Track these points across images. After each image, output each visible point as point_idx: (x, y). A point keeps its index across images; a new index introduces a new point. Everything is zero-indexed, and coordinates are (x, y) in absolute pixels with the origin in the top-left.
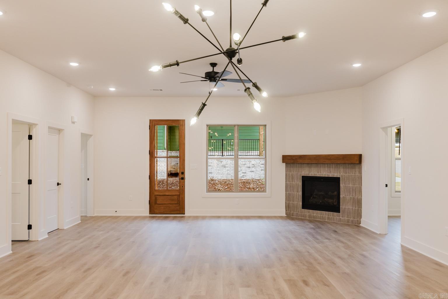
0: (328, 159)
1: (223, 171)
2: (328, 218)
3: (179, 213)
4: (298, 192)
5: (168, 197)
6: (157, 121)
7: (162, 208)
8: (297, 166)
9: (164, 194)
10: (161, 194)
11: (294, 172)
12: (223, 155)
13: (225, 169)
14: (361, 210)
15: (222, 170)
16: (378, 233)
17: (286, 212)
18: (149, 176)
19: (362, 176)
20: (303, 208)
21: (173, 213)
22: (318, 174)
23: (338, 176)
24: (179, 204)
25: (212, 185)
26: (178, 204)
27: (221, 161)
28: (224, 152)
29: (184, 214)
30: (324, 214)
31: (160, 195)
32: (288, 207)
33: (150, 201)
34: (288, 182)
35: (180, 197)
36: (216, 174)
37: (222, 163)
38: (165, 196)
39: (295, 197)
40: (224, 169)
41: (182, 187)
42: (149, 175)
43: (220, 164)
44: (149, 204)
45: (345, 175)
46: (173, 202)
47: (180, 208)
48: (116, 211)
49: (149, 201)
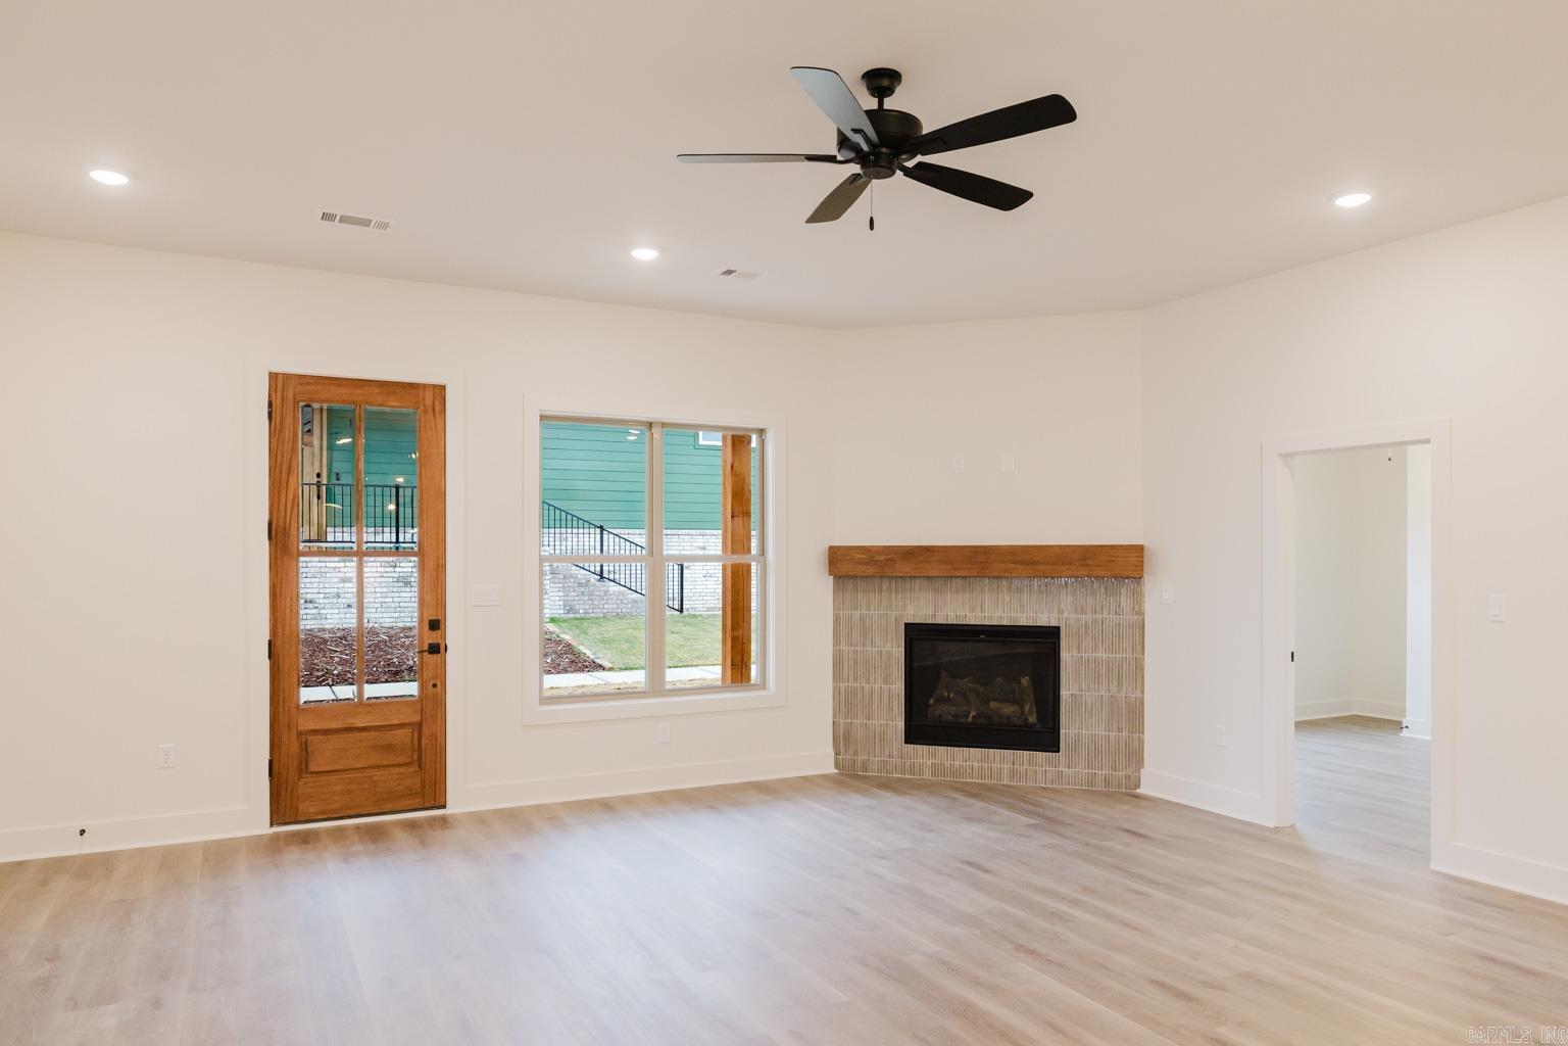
0: (1022, 563)
1: (399, 600)
2: (1013, 774)
3: (418, 806)
4: (886, 682)
5: (364, 735)
6: (308, 383)
7: (337, 788)
8: (884, 587)
9: (344, 726)
10: (334, 725)
11: (872, 608)
12: (397, 541)
13: (408, 589)
14: (1141, 742)
15: (398, 595)
16: (1271, 825)
17: (836, 760)
18: (267, 643)
19: (1143, 620)
20: (906, 742)
21: (389, 806)
22: (973, 619)
23: (1053, 623)
24: (420, 766)
25: (373, 652)
26: (416, 764)
27: (393, 564)
28: (401, 529)
29: (444, 806)
30: (997, 758)
31: (325, 732)
32: (845, 739)
33: (275, 764)
34: (844, 647)
35: (425, 731)
36: (374, 610)
37: (397, 569)
38: (351, 736)
39: (876, 703)
40: (403, 589)
41: (435, 686)
42: (267, 637)
43: (389, 575)
44: (270, 775)
45: (1077, 620)
46: (393, 759)
47: (423, 785)
48: (82, 832)
49: (271, 763)
